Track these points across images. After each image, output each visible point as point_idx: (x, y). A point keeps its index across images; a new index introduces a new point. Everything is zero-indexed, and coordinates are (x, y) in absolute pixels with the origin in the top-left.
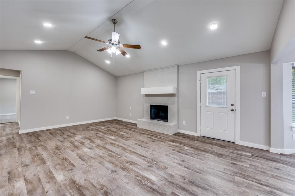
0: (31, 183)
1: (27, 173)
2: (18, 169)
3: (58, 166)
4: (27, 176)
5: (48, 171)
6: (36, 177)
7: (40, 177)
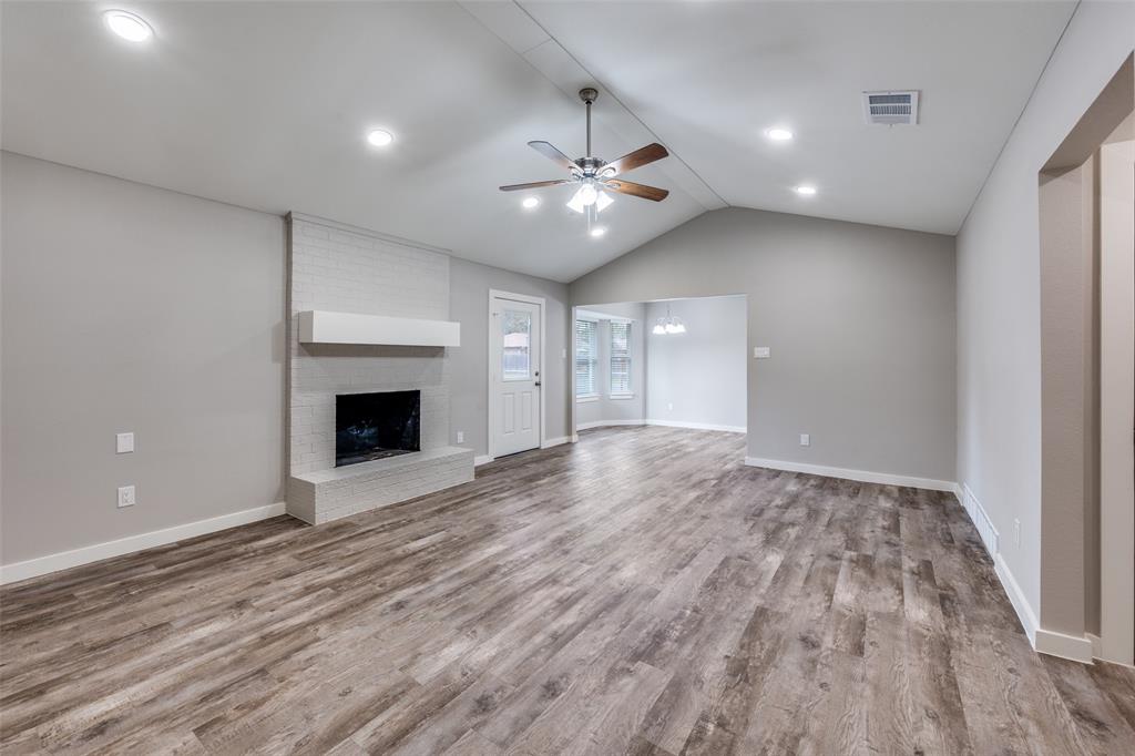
0: (824, 585)
1: (820, 615)
2: (834, 647)
3: (749, 580)
4: (823, 605)
5: (778, 585)
6: (809, 590)
7: (801, 584)
